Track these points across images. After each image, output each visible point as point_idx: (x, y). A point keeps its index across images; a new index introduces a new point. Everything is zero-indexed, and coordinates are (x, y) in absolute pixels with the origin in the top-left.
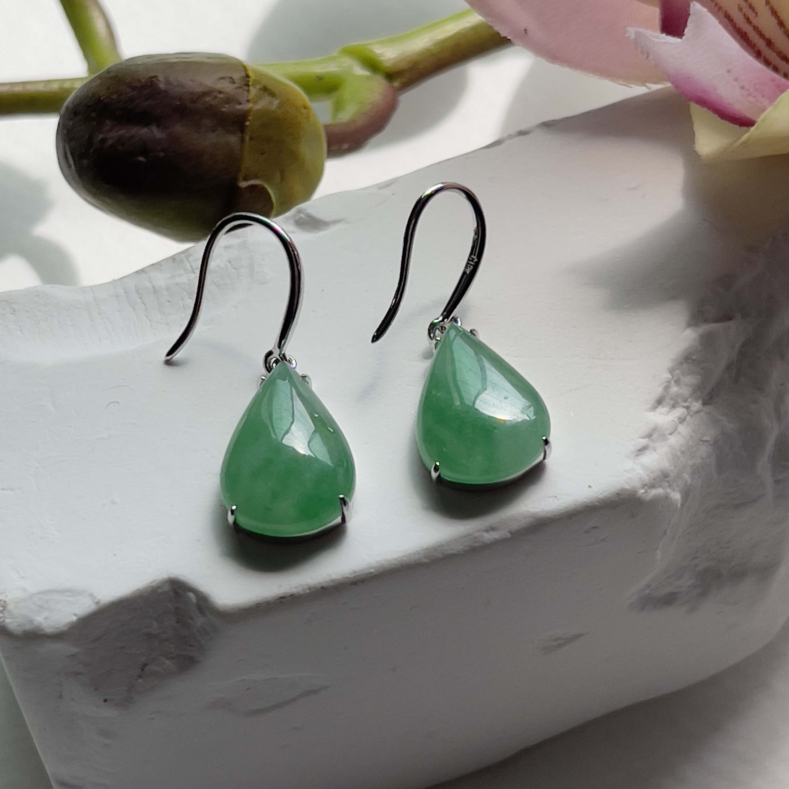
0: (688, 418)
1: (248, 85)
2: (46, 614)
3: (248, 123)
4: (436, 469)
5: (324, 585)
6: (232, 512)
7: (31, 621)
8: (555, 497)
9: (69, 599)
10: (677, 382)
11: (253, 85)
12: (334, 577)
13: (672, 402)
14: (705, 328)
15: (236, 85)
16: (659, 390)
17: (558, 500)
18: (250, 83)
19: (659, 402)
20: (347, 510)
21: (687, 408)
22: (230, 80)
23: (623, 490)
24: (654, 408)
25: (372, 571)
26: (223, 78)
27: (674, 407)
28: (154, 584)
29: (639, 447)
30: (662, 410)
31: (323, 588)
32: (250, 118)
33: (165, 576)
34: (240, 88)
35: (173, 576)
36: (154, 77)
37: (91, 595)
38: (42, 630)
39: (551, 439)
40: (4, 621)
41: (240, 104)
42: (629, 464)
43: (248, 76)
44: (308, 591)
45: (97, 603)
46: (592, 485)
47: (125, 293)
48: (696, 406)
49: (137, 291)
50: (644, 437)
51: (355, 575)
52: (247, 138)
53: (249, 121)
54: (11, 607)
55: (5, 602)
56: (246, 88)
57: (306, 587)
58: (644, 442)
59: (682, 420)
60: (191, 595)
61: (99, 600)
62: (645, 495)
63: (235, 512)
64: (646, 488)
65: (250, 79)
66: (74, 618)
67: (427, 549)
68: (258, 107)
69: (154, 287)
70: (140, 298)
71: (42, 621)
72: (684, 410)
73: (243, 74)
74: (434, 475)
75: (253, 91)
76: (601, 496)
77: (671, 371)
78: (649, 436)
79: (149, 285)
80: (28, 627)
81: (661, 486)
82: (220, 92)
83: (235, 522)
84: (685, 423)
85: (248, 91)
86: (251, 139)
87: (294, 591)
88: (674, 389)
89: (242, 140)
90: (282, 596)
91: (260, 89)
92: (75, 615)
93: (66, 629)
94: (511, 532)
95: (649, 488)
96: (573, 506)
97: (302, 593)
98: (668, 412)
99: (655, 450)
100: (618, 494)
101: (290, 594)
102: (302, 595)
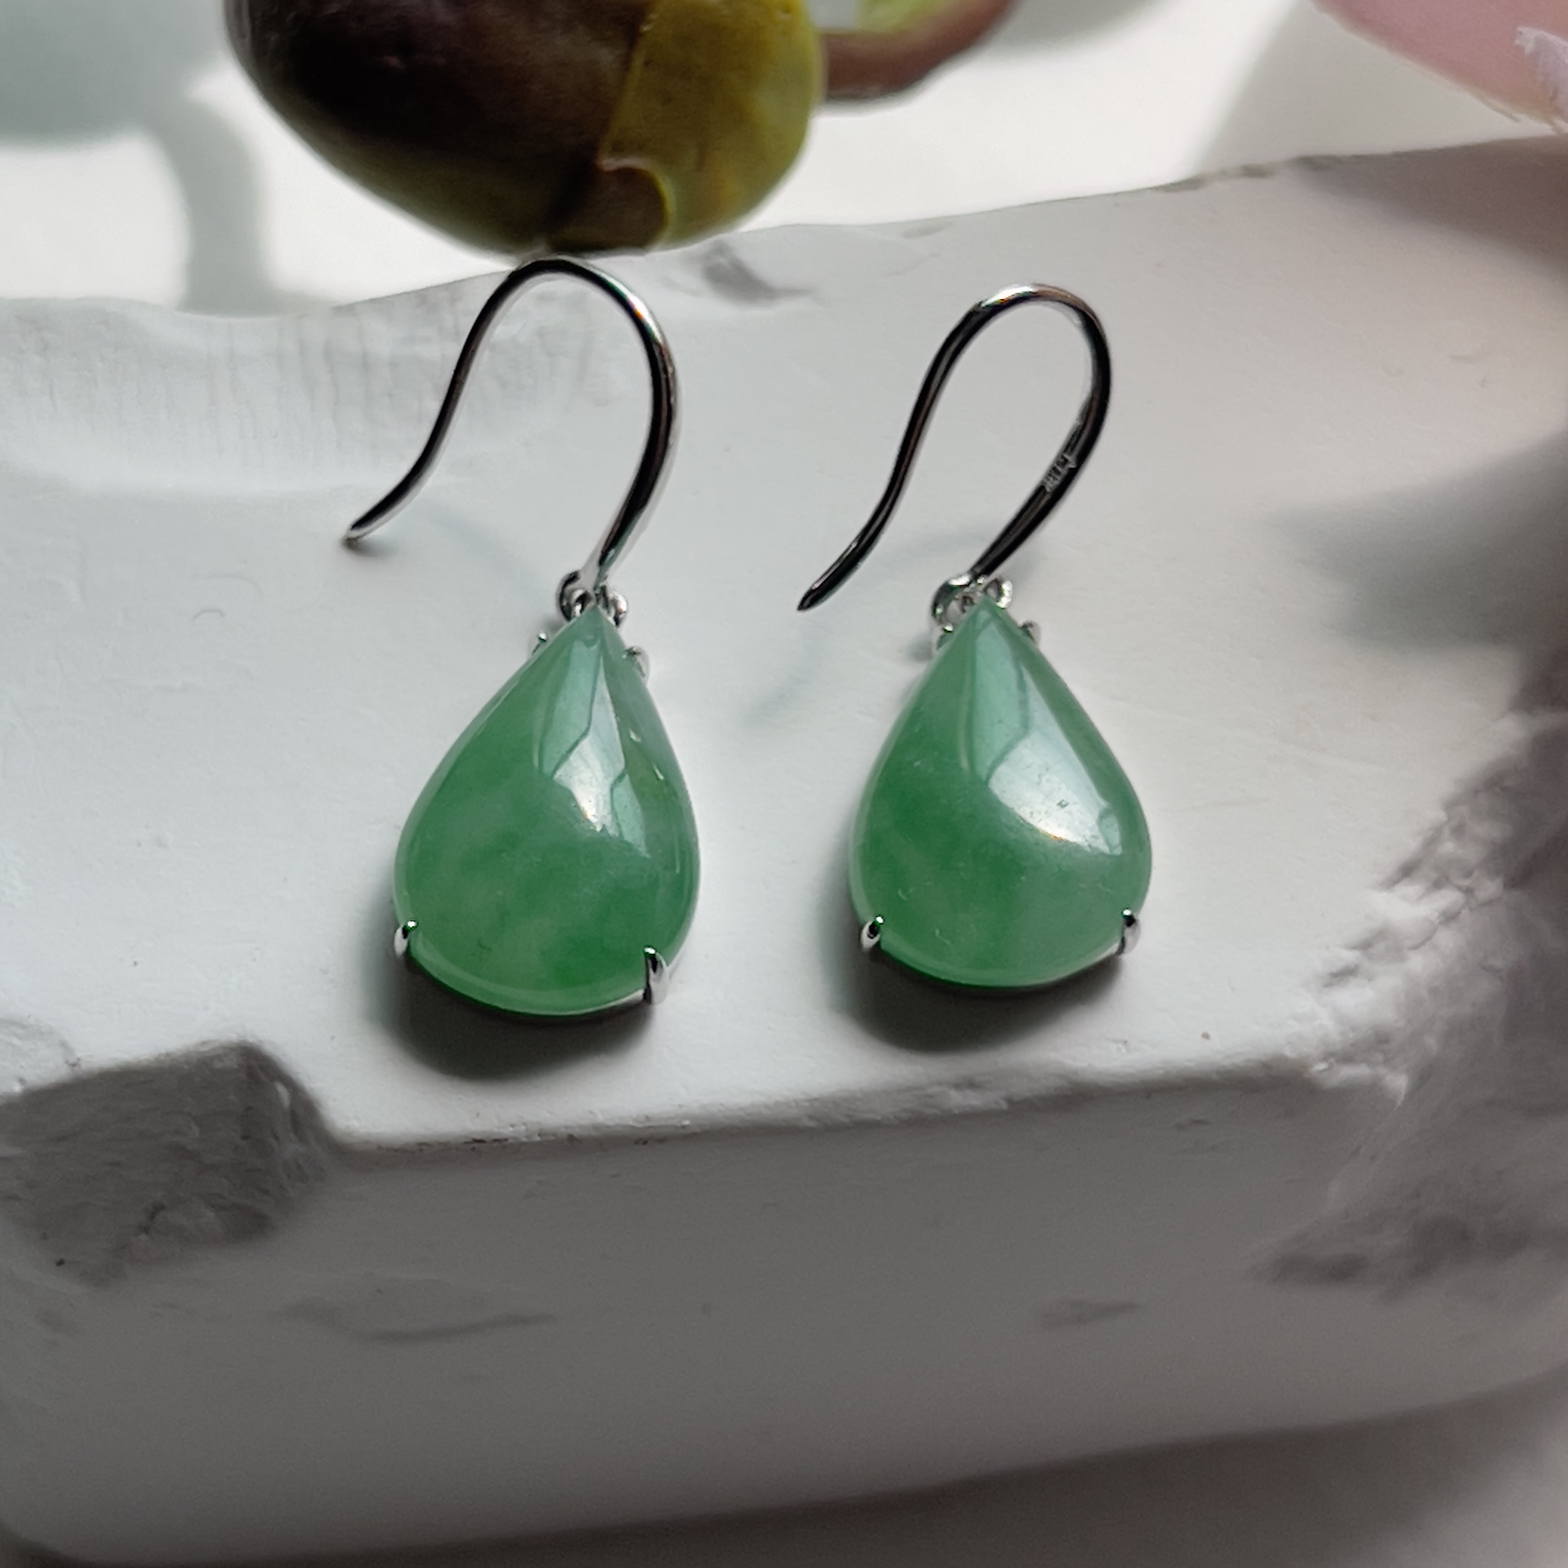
0: (1465, 912)
3: (645, 28)
4: (874, 930)
5: (576, 1133)
6: (406, 932)
8: (1126, 1043)
9: (17, 1042)
10: (1459, 831)
12: (600, 1119)
13: (1434, 875)
14: (1549, 719)
16: (1412, 846)
17: (1129, 1051)
19: (1407, 871)
20: (658, 980)
21: (1468, 891)
23: (1281, 1060)
24: (1391, 883)
25: (687, 1123)
27: (1438, 885)
28: (205, 1049)
29: (1338, 966)
30: (1410, 889)
31: (571, 1138)
32: (654, 16)
33: (234, 1036)
35: (250, 1040)
37: (63, 1044)
42: (1306, 1003)
44: (538, 1139)
45: (74, 1065)
46: (1212, 1034)
48: (1490, 888)
49: (328, 356)
50: (1354, 948)
51: (648, 1124)
52: (638, 61)
53: (649, 22)
57: (533, 1129)
58: (1350, 957)
59: (1449, 917)
60: (281, 1089)
61: (79, 1059)
62: (1327, 1074)
63: (411, 935)
64: (1332, 1060)
66: (17, 1088)
67: (817, 1099)
69: (364, 354)
70: (330, 372)
72: (1458, 896)
74: (866, 940)
76: (1227, 1063)
77: (1450, 805)
78: (1365, 946)
79: (355, 346)
81: (1366, 1061)
83: (407, 954)
84: (1455, 926)
86: (647, 63)
87: (507, 1131)
88: (1448, 847)
89: (626, 63)
90: (478, 1137)
92: (21, 1081)
94: (1010, 1101)
95: (1337, 1061)
96: (1161, 1072)
97: (524, 1140)
98: (1421, 898)
99: (1370, 978)
100: (1266, 1066)
101: (495, 1137)
102: (524, 1143)
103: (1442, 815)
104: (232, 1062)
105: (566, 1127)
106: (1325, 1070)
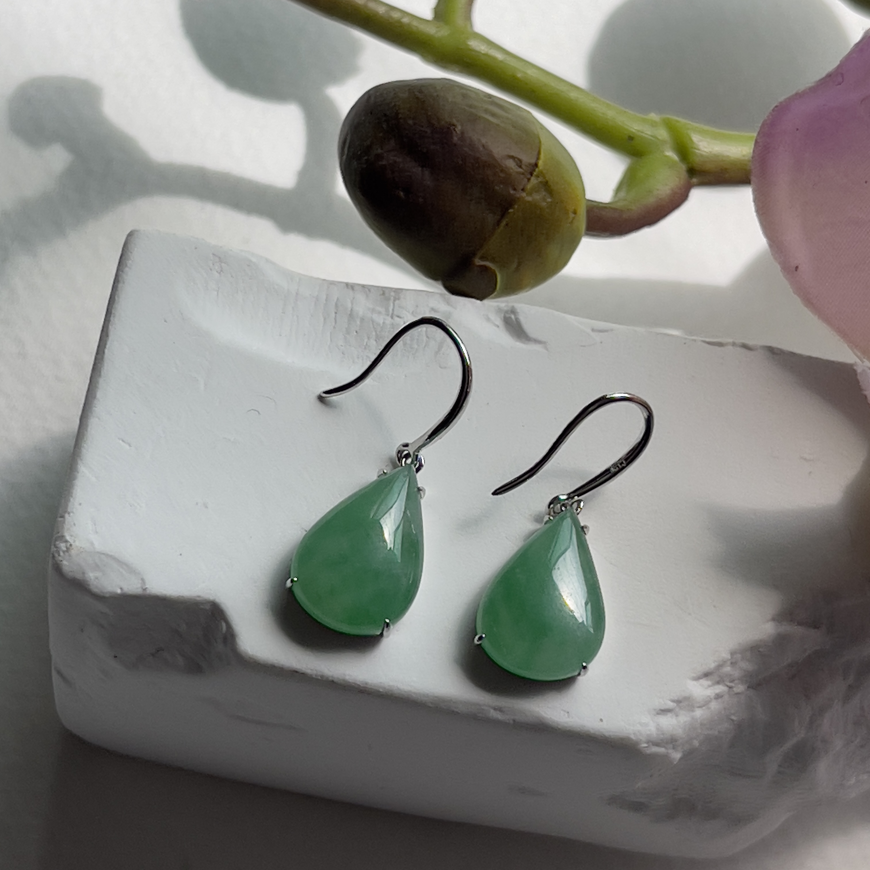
0: (726, 697)
1: (531, 174)
2: (98, 574)
3: (511, 210)
4: (480, 638)
5: (335, 680)
6: (292, 581)
7: (84, 573)
8: (568, 712)
9: (124, 572)
10: (733, 664)
11: (537, 176)
12: (347, 678)
13: (718, 679)
14: (787, 628)
15: (520, 170)
16: (713, 665)
17: (569, 717)
18: (535, 173)
19: (706, 675)
20: (387, 631)
21: (730, 688)
22: (519, 162)
23: (628, 739)
24: (698, 678)
25: (381, 690)
26: (512, 157)
27: (718, 683)
28: (198, 599)
29: (664, 707)
30: (705, 682)
31: (333, 681)
32: (516, 206)
33: (211, 598)
34: (523, 174)
35: (217, 600)
36: (454, 125)
37: (143, 580)
38: (89, 585)
39: (590, 666)
40: (62, 561)
41: (515, 189)
42: (646, 719)
43: (536, 165)
44: (319, 678)
45: (145, 590)
46: (604, 720)
47: (326, 300)
48: (740, 688)
49: (336, 305)
50: (673, 701)
51: (365, 686)
52: (504, 223)
53: (514, 208)
54: (73, 552)
55: (71, 545)
56: (529, 176)
57: (319, 673)
58: (671, 705)
59: (718, 697)
60: (224, 625)
61: (146, 588)
62: (646, 748)
63: (294, 583)
64: (650, 744)
65: (537, 170)
66: (119, 591)
67: (436, 697)
68: (529, 199)
69: (352, 310)
70: (336, 313)
71: (92, 578)
72: (725, 689)
73: (533, 161)
74: (476, 641)
75: (534, 181)
76: (607, 734)
77: (733, 654)
78: (678, 702)
79: (349, 305)
80: (79, 576)
81: (664, 747)
82: (502, 171)
83: (290, 589)
84: (720, 700)
85: (529, 180)
86: (507, 225)
87: (309, 671)
88: (727, 669)
89: (499, 223)
90: (296, 670)
91: (541, 182)
92: (121, 589)
93: (107, 595)
94: (514, 721)
95: (653, 745)
96: (579, 729)
97: (314, 676)
98: (709, 686)
99: (677, 716)
100: (622, 739)
101: (303, 672)
102: (313, 678)
103: (729, 657)
104: (208, 607)
105: (332, 677)
106: (646, 747)
